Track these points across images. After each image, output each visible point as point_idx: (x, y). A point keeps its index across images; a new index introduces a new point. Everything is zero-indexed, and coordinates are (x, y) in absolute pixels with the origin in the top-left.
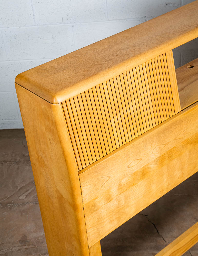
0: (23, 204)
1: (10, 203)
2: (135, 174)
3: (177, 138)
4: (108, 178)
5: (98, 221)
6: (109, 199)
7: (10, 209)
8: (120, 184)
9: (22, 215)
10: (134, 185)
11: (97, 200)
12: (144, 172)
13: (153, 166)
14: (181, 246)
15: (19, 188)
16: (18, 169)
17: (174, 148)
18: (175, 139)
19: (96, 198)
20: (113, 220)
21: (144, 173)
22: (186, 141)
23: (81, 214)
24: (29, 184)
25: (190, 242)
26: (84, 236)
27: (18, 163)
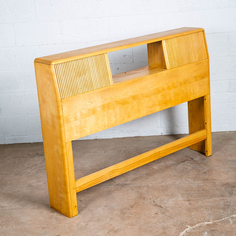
0: (29, 173)
1: (21, 173)
2: (89, 110)
3: (111, 98)
4: (75, 107)
5: (70, 129)
6: (76, 119)
7: (21, 175)
8: (82, 113)
9: (28, 177)
10: (89, 116)
11: (69, 117)
12: (94, 110)
13: (99, 109)
14: (119, 168)
15: (26, 167)
16: (25, 160)
17: (110, 103)
18: (110, 98)
19: (69, 115)
20: (78, 132)
21: (94, 112)
22: (117, 101)
23: (62, 121)
24: (33, 165)
25: (124, 168)
26: (63, 135)
27: (25, 158)
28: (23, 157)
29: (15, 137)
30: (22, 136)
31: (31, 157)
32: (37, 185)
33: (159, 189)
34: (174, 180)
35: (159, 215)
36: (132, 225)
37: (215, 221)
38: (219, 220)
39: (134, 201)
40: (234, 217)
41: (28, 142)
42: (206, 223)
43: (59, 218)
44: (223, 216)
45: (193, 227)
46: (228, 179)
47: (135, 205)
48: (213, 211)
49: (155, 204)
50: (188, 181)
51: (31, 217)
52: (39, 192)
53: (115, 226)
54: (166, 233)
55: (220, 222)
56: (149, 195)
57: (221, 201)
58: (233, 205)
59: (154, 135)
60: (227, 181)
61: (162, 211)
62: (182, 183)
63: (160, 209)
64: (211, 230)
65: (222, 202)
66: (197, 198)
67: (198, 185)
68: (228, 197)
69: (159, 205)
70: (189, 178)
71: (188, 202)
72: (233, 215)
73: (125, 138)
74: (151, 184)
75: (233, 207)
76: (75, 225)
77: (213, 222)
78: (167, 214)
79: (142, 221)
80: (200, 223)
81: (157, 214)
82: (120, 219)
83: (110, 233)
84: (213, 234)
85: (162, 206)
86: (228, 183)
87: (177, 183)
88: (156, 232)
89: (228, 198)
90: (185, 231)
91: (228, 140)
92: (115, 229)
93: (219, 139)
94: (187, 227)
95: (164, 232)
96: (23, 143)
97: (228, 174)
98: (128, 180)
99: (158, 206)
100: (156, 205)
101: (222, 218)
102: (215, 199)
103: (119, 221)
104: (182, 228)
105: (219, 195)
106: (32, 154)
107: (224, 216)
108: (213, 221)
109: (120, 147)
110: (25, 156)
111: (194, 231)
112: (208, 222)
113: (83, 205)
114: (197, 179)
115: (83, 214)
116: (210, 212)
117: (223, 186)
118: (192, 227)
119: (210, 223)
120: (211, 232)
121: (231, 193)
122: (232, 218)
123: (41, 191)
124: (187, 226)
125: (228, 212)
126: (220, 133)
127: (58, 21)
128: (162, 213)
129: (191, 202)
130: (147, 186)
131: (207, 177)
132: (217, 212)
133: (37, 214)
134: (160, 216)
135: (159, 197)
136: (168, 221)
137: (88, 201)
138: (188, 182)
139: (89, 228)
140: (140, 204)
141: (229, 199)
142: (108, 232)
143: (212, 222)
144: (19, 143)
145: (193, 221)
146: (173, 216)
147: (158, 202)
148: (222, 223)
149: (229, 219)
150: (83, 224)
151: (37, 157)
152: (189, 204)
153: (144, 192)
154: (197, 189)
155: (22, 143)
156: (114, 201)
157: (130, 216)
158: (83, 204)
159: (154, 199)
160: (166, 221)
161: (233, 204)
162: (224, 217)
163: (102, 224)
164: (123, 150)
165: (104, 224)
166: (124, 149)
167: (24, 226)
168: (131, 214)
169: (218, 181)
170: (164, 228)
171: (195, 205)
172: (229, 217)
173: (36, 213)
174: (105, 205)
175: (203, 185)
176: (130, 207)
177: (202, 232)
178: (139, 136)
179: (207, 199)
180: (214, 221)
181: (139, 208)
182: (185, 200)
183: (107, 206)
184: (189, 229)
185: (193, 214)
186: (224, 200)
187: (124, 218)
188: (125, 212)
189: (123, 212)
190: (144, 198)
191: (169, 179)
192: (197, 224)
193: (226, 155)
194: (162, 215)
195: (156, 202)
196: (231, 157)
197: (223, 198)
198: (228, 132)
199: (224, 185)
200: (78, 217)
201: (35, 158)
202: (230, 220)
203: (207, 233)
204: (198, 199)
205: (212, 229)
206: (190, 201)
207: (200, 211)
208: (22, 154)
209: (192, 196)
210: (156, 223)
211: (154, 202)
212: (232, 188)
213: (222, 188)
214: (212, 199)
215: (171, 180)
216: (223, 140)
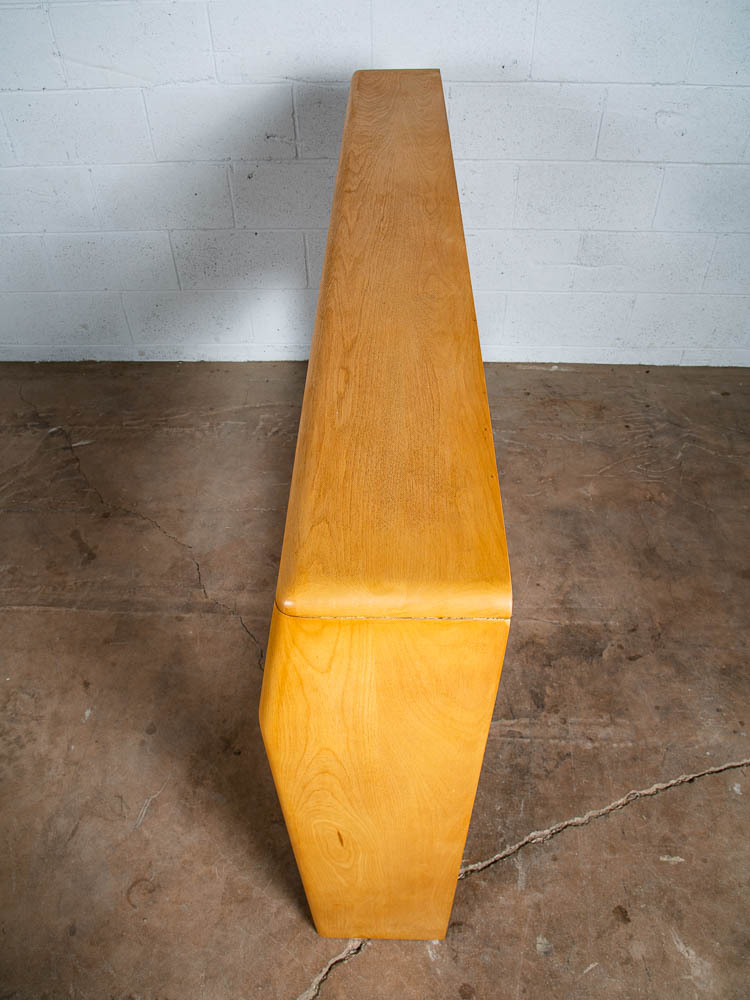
31: (14, 430)
37: (471, 864)
40: (534, 847)
44: (502, 835)
46: (537, 610)
53: (156, 856)
57: (503, 743)
58: (539, 770)
64: (454, 924)
65: (507, 751)
68: (527, 720)
72: (532, 834)
75: (537, 781)
76: (40, 827)
77: (467, 868)
82: (178, 812)
83: (135, 896)
84: (456, 947)
86: (535, 635)
89: (525, 726)
91: (555, 402)
92: (154, 875)
93: (529, 394)
97: (538, 585)
103: (175, 827)
106: (21, 414)
107: (502, 840)
109: (258, 405)
113: (88, 713)
117: (519, 652)
120: (450, 932)
121: (537, 696)
122: (527, 849)
125: (519, 812)
132: (484, 806)
137: (105, 691)
139: (74, 855)
141: (528, 731)
142: (129, 893)
148: (491, 879)
150: (62, 824)
151: (29, 432)
157: (213, 798)
161: (539, 765)
162: (504, 845)
163: (120, 836)
164: (261, 423)
165: (126, 839)
166: (267, 415)
168: (219, 787)
172: (517, 846)
174: (150, 721)
176: (222, 744)
183: (155, 730)
186: (514, 737)
193: (541, 479)
196: (556, 489)
197: (512, 722)
199: (522, 646)
201: (25, 435)
202: (519, 863)
203: (438, 942)
212: (544, 665)
216: (539, 401)
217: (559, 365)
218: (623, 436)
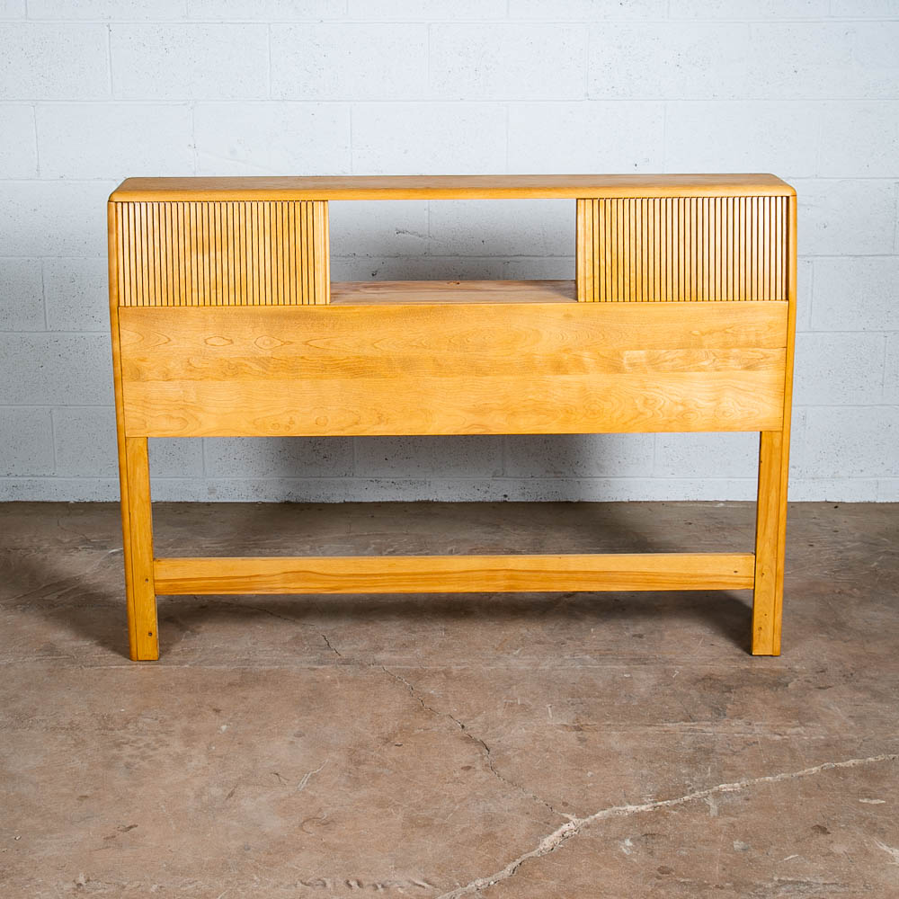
27: (45, 552)
28: (39, 548)
29: (16, 479)
30: (41, 479)
31: (62, 551)
32: (73, 647)
33: (483, 685)
34: (535, 657)
35: (477, 775)
36: (382, 804)
37: (660, 803)
38: (675, 802)
39: (397, 723)
40: (725, 793)
41: (61, 500)
42: (631, 808)
43: (137, 766)
44: (689, 786)
45: (587, 820)
46: (713, 660)
47: (399, 735)
48: (656, 768)
49: (464, 734)
50: (583, 662)
51: (45, 756)
52: (80, 672)
53: (325, 805)
54: (496, 838)
55: (675, 807)
56: (447, 702)
57: (684, 735)
58: (724, 751)
59: (481, 500)
60: (708, 669)
61: (486, 759)
62: (560, 668)
63: (481, 753)
64: (646, 835)
65: (689, 740)
66: (608, 723)
67: (614, 676)
68: (709, 723)
69: (479, 738)
70: (586, 652)
71: (574, 733)
72: (721, 786)
73: (383, 503)
74: (457, 665)
75: (723, 757)
76: (192, 794)
77: (655, 804)
78: (503, 771)
79: (417, 791)
80: (612, 806)
81: (471, 770)
82: (343, 780)
83: (308, 827)
84: (650, 847)
85: (488, 742)
86: (712, 675)
87: (545, 666)
88: (463, 830)
89: (708, 726)
90: (557, 834)
91: (722, 529)
92: (326, 815)
93: (690, 524)
94: (567, 821)
95: (489, 835)
96: (43, 502)
97: (712, 645)
98: (381, 649)
99: (475, 741)
100: (469, 739)
101: (684, 795)
102: (666, 729)
103: (341, 788)
104: (548, 824)
105: (681, 716)
106: (67, 540)
107: (690, 788)
108: (653, 802)
109: (366, 534)
110: (46, 546)
111: (587, 834)
112: (639, 804)
113: (224, 727)
114: (611, 657)
115: (221, 757)
116: (645, 772)
117: (695, 684)
118: (583, 821)
119: (643, 808)
120: (644, 839)
121: (718, 709)
122: (717, 795)
123: (85, 669)
124: (566, 815)
125: (706, 774)
126: (695, 505)
127: (185, 104)
128: (486, 765)
129: (587, 735)
130: (443, 672)
131: (644, 652)
132: (668, 771)
133: (64, 748)
134: (481, 778)
135: (479, 713)
136: (503, 797)
137: (240, 714)
138: (580, 664)
139: (235, 808)
140: (417, 731)
141: (710, 729)
142: (301, 826)
143: (652, 805)
144: (30, 499)
145: (587, 800)
146: (522, 779)
147: (475, 728)
148: (682, 810)
149: (706, 797)
150: (216, 791)
151: (83, 553)
152: (580, 739)
153: (432, 692)
154: (608, 691)
155: (38, 502)
156: (330, 718)
157: (379, 771)
158: (224, 724)
159: (464, 717)
160: (500, 795)
161: (725, 748)
162: (692, 791)
163: (283, 795)
164: (374, 546)
165: (290, 797)
166: (378, 541)
167: (17, 788)
168: (383, 765)
169: (680, 667)
170: (489, 819)
171: (598, 746)
172: (706, 792)
173: (63, 745)
174: (297, 729)
175: (631, 678)
176: (380, 740)
177: (614, 839)
178: (431, 499)
179: (640, 728)
180: (656, 802)
181: (412, 745)
182: (565, 726)
183: (304, 735)
184: (572, 826)
185: (590, 773)
186: (695, 732)
187: (357, 778)
188: (362, 758)
189: (356, 756)
190: (431, 713)
191: (518, 652)
192: (601, 812)
194: (485, 774)
195: (471, 729)
197: (692, 724)
198: (722, 504)
199: (698, 681)
200: (203, 768)
201: (77, 555)
202: (710, 802)
203: (631, 844)
204: (609, 725)
205: (648, 829)
206: (581, 730)
207: (612, 766)
208: (35, 540)
209: (589, 715)
210: (465, 799)
211: (463, 727)
212: (723, 692)
213: (691, 692)
214: (656, 728)
215: (524, 655)
216: (704, 528)
217: (727, 502)
218: (807, 551)
